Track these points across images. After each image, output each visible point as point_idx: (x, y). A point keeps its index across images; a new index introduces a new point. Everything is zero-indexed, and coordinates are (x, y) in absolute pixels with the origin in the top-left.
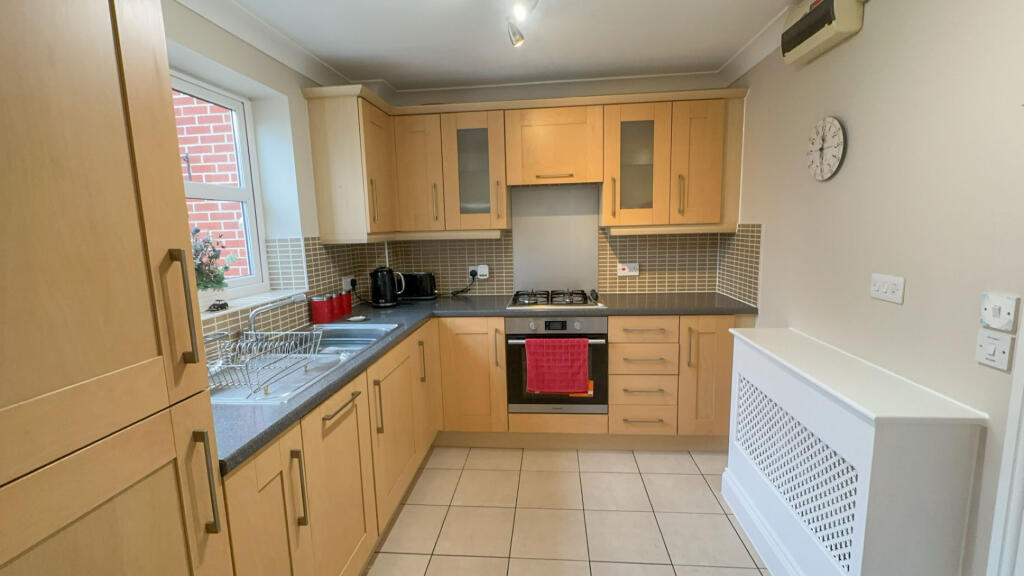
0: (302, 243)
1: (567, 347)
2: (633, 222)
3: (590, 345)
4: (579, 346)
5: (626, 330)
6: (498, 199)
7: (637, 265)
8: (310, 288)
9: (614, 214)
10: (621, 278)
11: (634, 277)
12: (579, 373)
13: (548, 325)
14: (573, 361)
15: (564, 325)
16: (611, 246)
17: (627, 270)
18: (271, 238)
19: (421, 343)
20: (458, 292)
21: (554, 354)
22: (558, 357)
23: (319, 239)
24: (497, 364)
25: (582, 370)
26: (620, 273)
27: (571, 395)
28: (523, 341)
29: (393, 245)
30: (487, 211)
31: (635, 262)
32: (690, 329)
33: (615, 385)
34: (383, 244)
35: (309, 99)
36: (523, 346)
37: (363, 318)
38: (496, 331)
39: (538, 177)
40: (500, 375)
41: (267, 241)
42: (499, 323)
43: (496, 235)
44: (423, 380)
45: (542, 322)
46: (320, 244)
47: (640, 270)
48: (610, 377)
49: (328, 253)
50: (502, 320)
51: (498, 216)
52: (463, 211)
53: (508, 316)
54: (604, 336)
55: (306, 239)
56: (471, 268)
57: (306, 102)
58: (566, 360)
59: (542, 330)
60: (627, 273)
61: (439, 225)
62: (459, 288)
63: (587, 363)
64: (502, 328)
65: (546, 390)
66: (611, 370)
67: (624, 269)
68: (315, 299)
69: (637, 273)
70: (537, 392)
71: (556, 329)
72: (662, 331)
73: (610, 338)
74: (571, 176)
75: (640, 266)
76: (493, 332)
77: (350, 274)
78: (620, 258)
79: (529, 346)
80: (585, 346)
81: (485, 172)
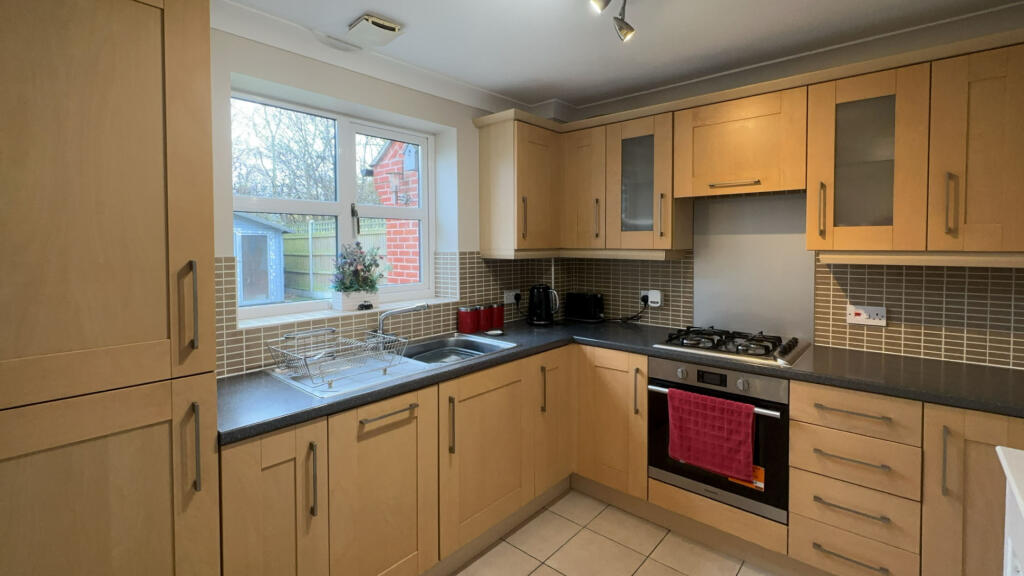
0: (458, 256)
1: (722, 410)
2: (859, 243)
3: (758, 416)
4: (740, 414)
5: (819, 406)
6: (662, 216)
7: (883, 310)
8: (461, 298)
9: (822, 233)
10: (853, 326)
11: (878, 328)
12: (739, 451)
13: (701, 376)
14: (731, 432)
15: (723, 380)
16: (835, 278)
17: (864, 316)
18: (440, 250)
19: (543, 369)
20: (628, 319)
21: (705, 417)
22: (709, 422)
23: (478, 253)
24: (637, 412)
25: (743, 448)
26: (851, 319)
27: (730, 479)
28: (666, 390)
29: (559, 261)
30: (650, 228)
31: (881, 305)
32: (947, 431)
33: (800, 486)
34: (548, 260)
35: (480, 127)
36: (664, 395)
37: (499, 332)
38: (637, 370)
39: (712, 186)
40: (641, 425)
41: (435, 254)
42: (641, 361)
43: (661, 256)
44: (543, 409)
45: (694, 370)
46: (478, 258)
47: (888, 319)
48: (792, 472)
49: (489, 267)
50: (645, 358)
51: (662, 234)
52: (625, 227)
53: (653, 355)
54: (784, 408)
55: (461, 254)
56: (643, 293)
57: (477, 130)
58: (721, 428)
59: (693, 381)
60: (863, 319)
61: (599, 243)
62: (630, 314)
63: (750, 440)
64: (644, 369)
65: (692, 462)
66: (793, 459)
67: (858, 314)
68: (463, 309)
69: (883, 323)
70: (682, 461)
71: (710, 383)
72: (887, 420)
73: (792, 413)
74: (758, 183)
75: (888, 312)
76: (633, 373)
77: (515, 288)
78: (851, 297)
79: (672, 398)
80: (748, 415)
81: (651, 184)
